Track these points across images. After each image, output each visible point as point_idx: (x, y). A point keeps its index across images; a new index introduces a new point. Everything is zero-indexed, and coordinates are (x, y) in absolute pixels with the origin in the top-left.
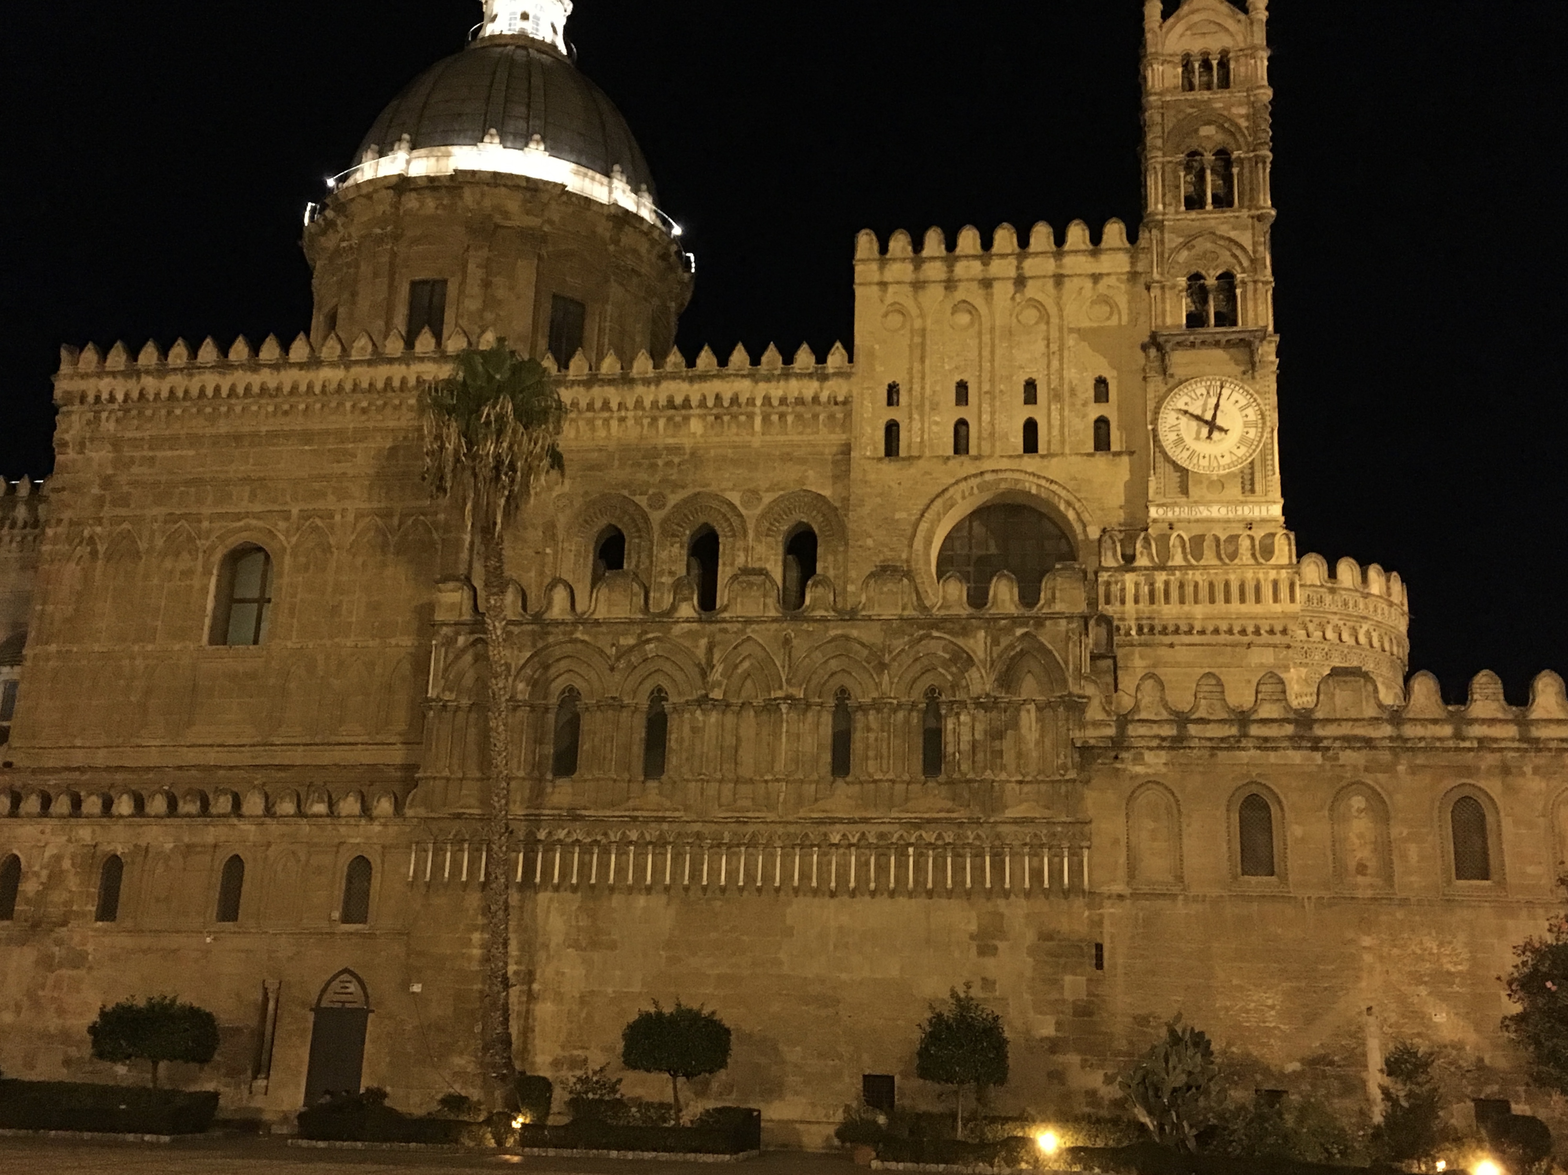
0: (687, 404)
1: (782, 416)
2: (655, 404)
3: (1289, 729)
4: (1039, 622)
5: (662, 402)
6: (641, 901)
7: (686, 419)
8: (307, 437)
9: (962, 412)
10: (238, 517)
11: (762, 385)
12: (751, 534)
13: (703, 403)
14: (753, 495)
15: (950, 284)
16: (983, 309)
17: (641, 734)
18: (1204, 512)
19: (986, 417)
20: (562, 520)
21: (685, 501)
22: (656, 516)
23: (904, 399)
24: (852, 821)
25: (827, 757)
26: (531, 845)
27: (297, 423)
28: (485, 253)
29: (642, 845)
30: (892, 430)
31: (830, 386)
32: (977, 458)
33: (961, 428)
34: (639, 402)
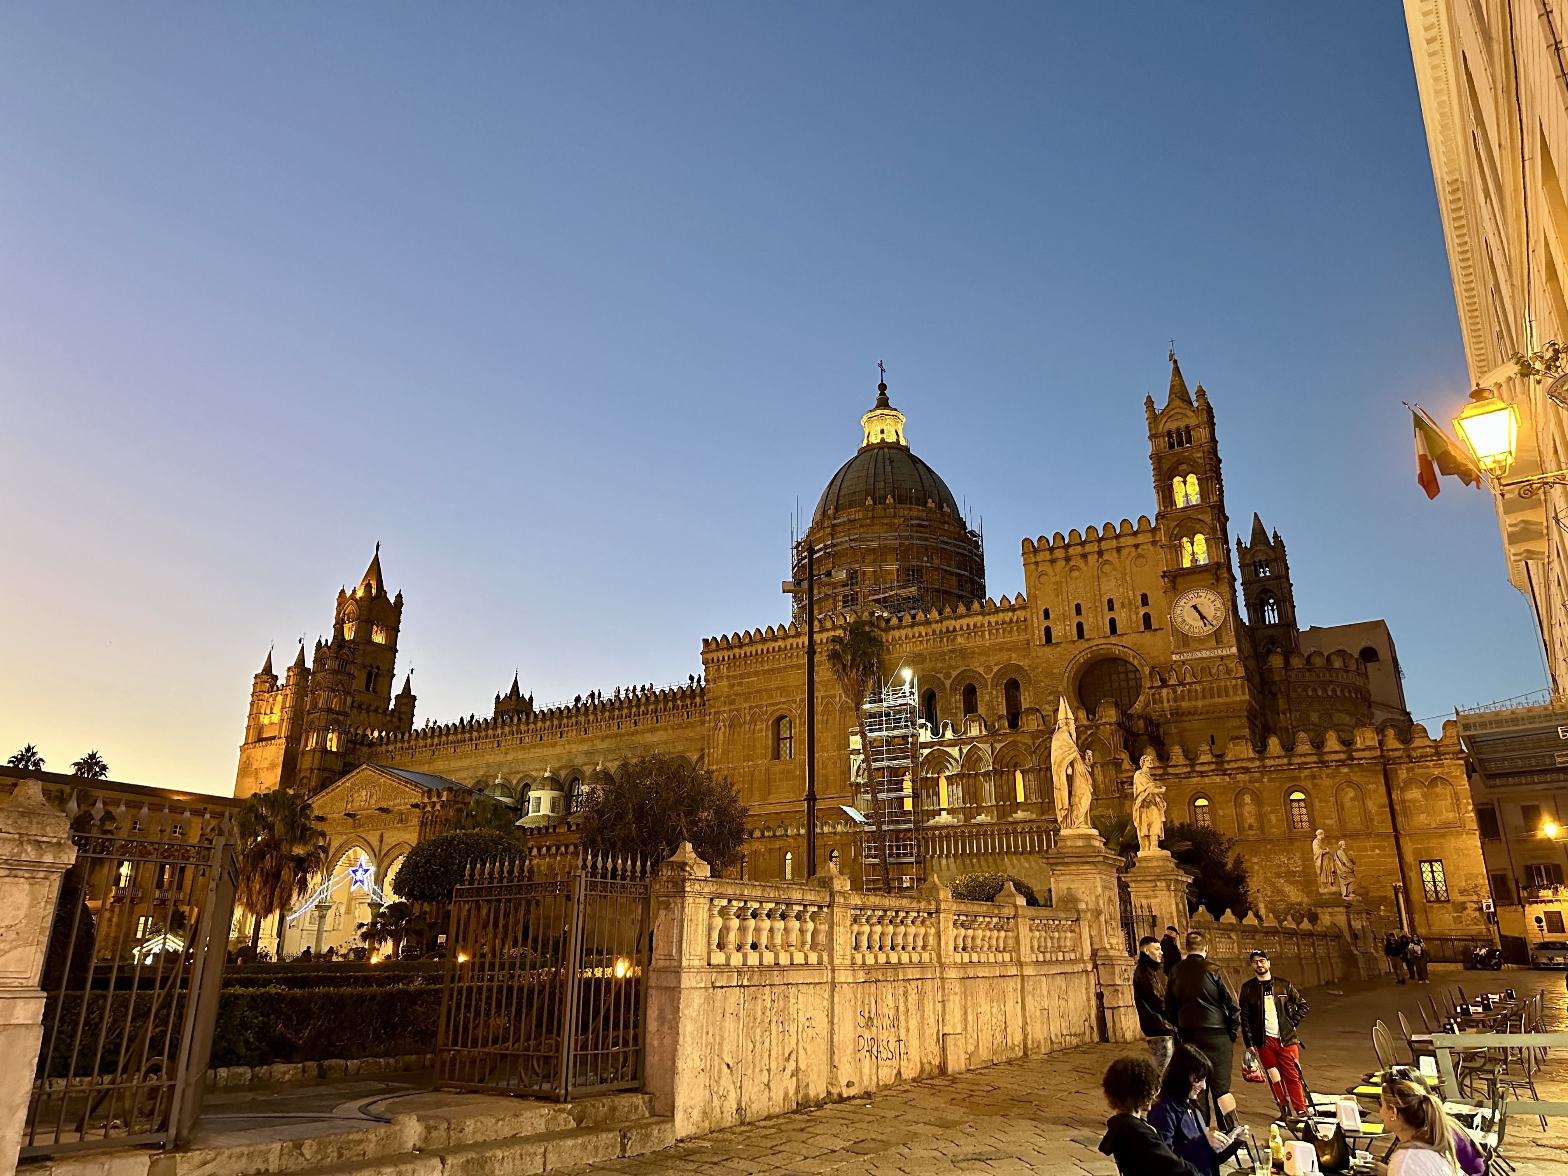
0: (954, 630)
1: (997, 630)
2: (941, 631)
3: (1213, 767)
4: (1097, 727)
5: (944, 630)
7: (955, 637)
8: (798, 666)
9: (1079, 619)
10: (776, 704)
11: (987, 617)
12: (989, 686)
13: (961, 629)
14: (989, 669)
15: (1068, 559)
16: (1085, 569)
18: (1199, 655)
19: (1090, 620)
21: (960, 674)
22: (948, 683)
23: (1051, 616)
30: (1048, 630)
31: (1018, 613)
32: (1089, 640)
33: (1080, 626)
34: (934, 632)
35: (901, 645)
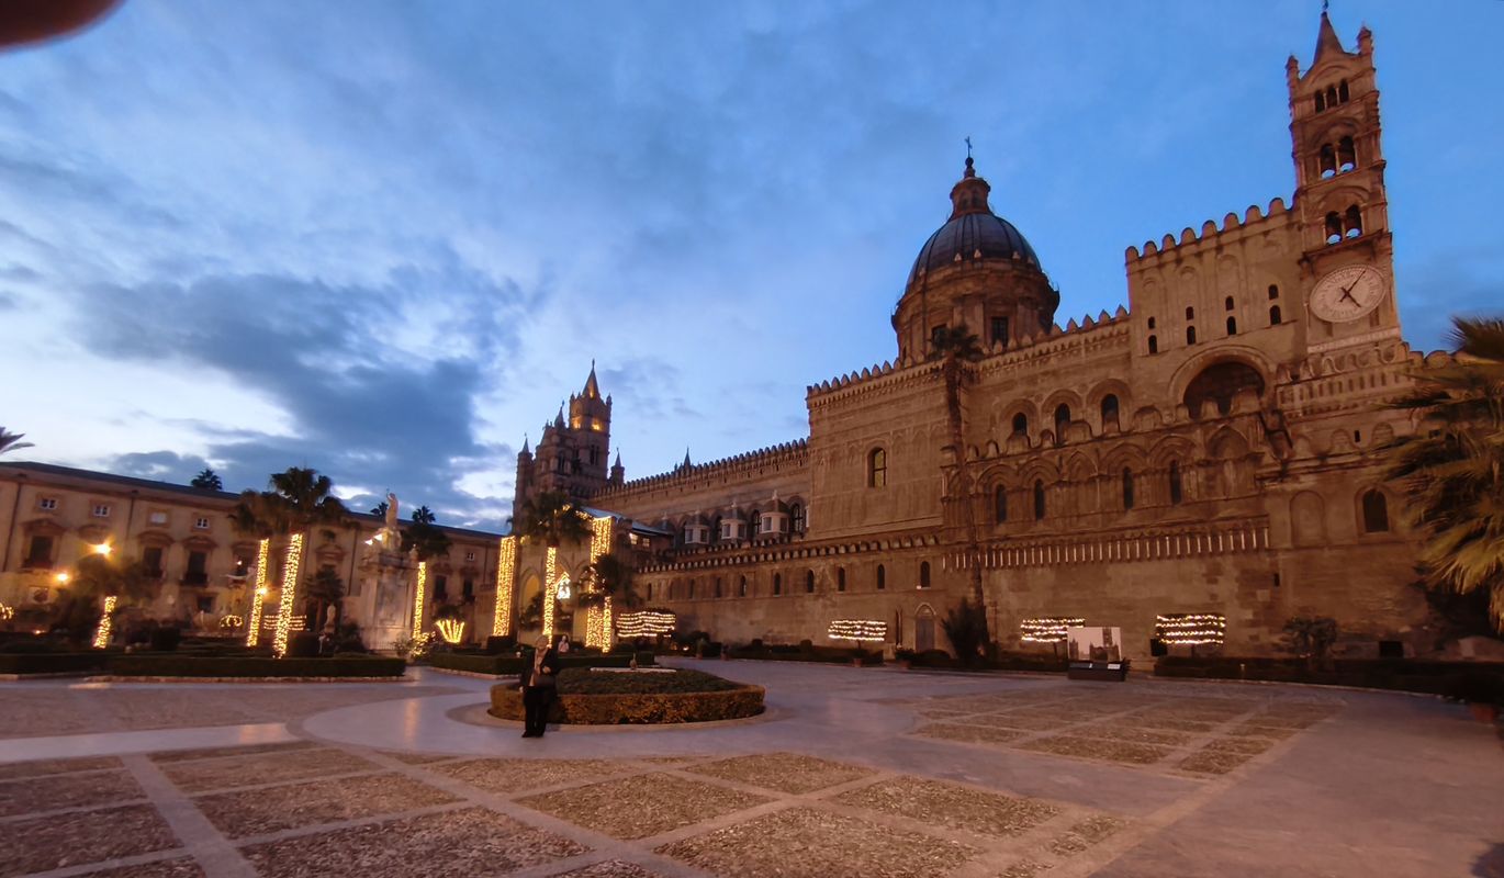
1: (1095, 347)
2: (1033, 355)
5: (1037, 353)
6: (1039, 571)
7: (1049, 359)
8: (892, 402)
9: (1191, 323)
10: (873, 437)
12: (1084, 403)
14: (1083, 387)
15: (1179, 261)
17: (1032, 501)
18: (1344, 343)
19: (1204, 323)
20: (998, 414)
21: (1052, 395)
22: (1039, 405)
23: (1157, 324)
24: (1136, 528)
25: (1121, 500)
26: (990, 552)
27: (888, 397)
28: (960, 308)
29: (1037, 547)
30: (1153, 340)
31: (1118, 327)
32: (1201, 344)
33: (1191, 331)
34: (1026, 357)
35: (991, 374)
